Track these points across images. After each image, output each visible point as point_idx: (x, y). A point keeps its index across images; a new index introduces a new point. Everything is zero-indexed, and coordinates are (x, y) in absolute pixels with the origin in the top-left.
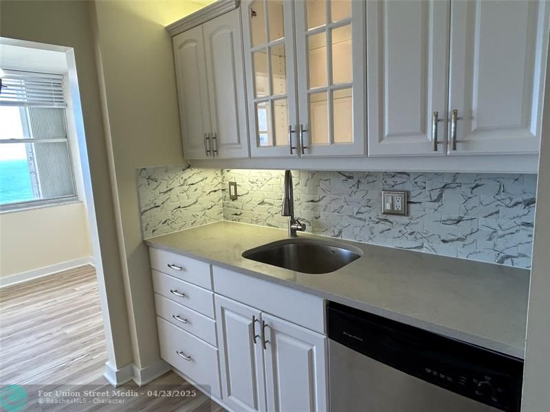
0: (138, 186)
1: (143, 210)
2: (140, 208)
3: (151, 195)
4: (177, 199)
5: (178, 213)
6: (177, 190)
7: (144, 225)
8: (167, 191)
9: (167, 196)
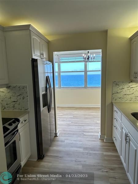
0: (113, 86)
1: (113, 93)
2: (112, 92)
3: (116, 89)
4: (125, 92)
5: (125, 96)
6: (126, 89)
7: (113, 98)
8: (122, 89)
9: (122, 90)
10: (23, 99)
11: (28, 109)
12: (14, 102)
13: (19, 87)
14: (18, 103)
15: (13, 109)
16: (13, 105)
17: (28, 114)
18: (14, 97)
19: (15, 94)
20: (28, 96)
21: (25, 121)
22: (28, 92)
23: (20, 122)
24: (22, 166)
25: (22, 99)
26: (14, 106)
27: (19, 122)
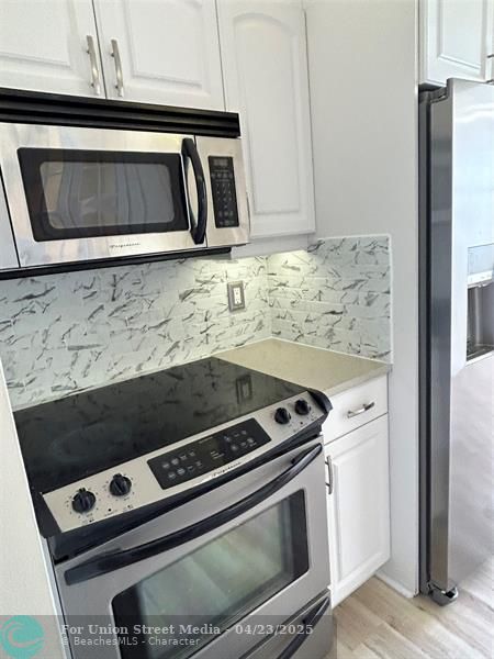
10: (369, 304)
11: (387, 353)
12: (333, 313)
13: (354, 248)
14: (346, 319)
15: (328, 342)
16: (329, 327)
17: (385, 377)
18: (333, 292)
19: (337, 279)
20: (388, 292)
21: (367, 408)
22: (391, 272)
23: (331, 412)
24: (333, 604)
25: (362, 301)
26: (331, 330)
27: (326, 413)
